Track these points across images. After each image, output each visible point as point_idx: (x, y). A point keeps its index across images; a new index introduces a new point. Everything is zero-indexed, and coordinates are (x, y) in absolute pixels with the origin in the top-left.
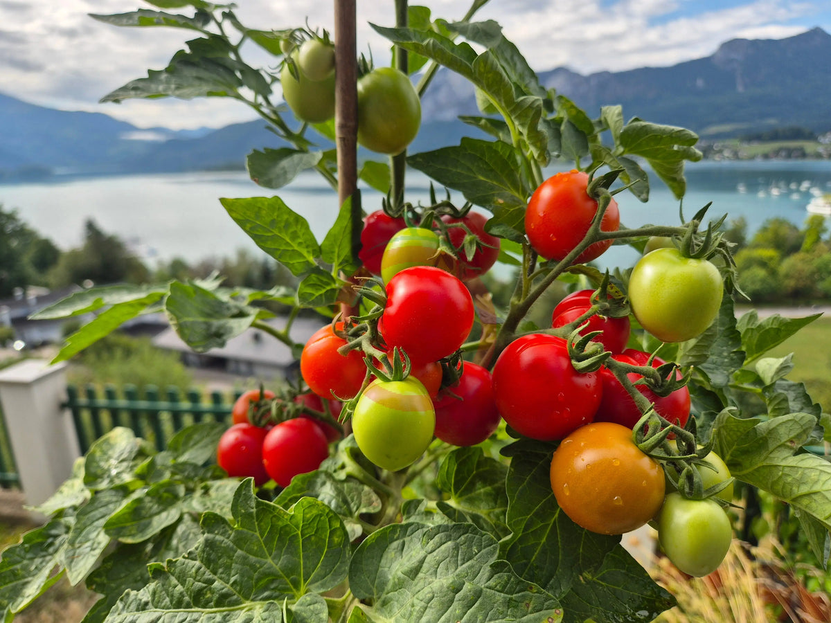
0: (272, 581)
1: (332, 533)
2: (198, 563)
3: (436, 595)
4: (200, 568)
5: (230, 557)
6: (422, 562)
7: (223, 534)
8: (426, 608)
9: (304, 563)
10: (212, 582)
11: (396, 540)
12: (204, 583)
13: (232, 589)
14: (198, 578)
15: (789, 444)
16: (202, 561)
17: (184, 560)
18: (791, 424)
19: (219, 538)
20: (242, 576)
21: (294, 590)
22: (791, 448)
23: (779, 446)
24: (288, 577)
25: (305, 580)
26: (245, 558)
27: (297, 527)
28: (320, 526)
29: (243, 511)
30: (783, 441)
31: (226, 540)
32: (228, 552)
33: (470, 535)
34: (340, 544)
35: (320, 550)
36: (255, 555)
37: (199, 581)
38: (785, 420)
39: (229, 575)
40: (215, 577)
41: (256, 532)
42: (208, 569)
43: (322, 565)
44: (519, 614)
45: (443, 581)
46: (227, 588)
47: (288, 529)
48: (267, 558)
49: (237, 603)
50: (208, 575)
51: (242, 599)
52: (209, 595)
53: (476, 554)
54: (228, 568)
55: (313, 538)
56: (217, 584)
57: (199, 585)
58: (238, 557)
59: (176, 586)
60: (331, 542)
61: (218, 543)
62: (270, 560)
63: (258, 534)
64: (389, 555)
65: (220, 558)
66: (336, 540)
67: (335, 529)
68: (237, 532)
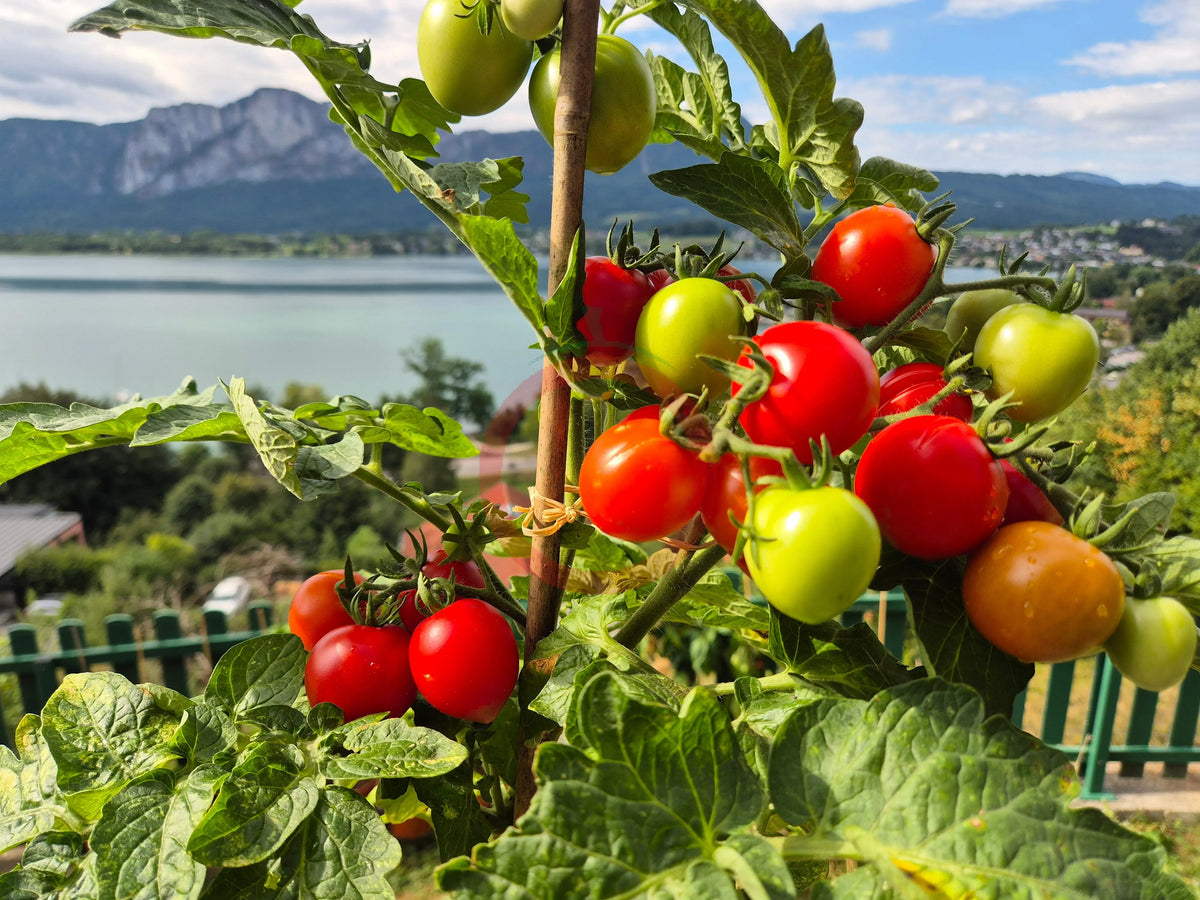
0: (668, 833)
1: (717, 739)
2: (545, 838)
3: (932, 784)
4: (552, 844)
5: (601, 813)
6: (882, 746)
7: (577, 776)
8: (926, 806)
9: (699, 794)
10: (582, 860)
11: (809, 728)
12: (569, 866)
13: (621, 863)
14: (556, 861)
15: (1157, 529)
16: (554, 832)
17: (513, 839)
18: (1154, 505)
19: (572, 783)
20: (629, 836)
21: (699, 840)
22: (1161, 533)
23: (1148, 533)
24: (687, 821)
25: (708, 820)
26: (623, 807)
27: (676, 740)
28: (702, 733)
29: (600, 731)
30: (1151, 526)
31: (585, 786)
32: (595, 805)
33: (938, 693)
34: (729, 755)
35: (709, 768)
36: (634, 798)
37: (559, 866)
38: (1146, 502)
39: (607, 842)
40: (586, 851)
41: (624, 760)
42: (569, 840)
43: (721, 791)
44: (1035, 781)
45: (930, 763)
46: (613, 863)
47: (666, 745)
48: (649, 799)
49: (635, 883)
50: (572, 851)
51: (641, 875)
52: (581, 885)
53: (954, 717)
54: (602, 831)
55: (697, 753)
56: (591, 862)
57: (558, 872)
58: (613, 809)
59: (504, 890)
60: (718, 752)
61: (575, 793)
62: (655, 802)
63: (628, 764)
64: (811, 752)
65: (584, 817)
66: (724, 748)
67: (721, 732)
68: (600, 767)
